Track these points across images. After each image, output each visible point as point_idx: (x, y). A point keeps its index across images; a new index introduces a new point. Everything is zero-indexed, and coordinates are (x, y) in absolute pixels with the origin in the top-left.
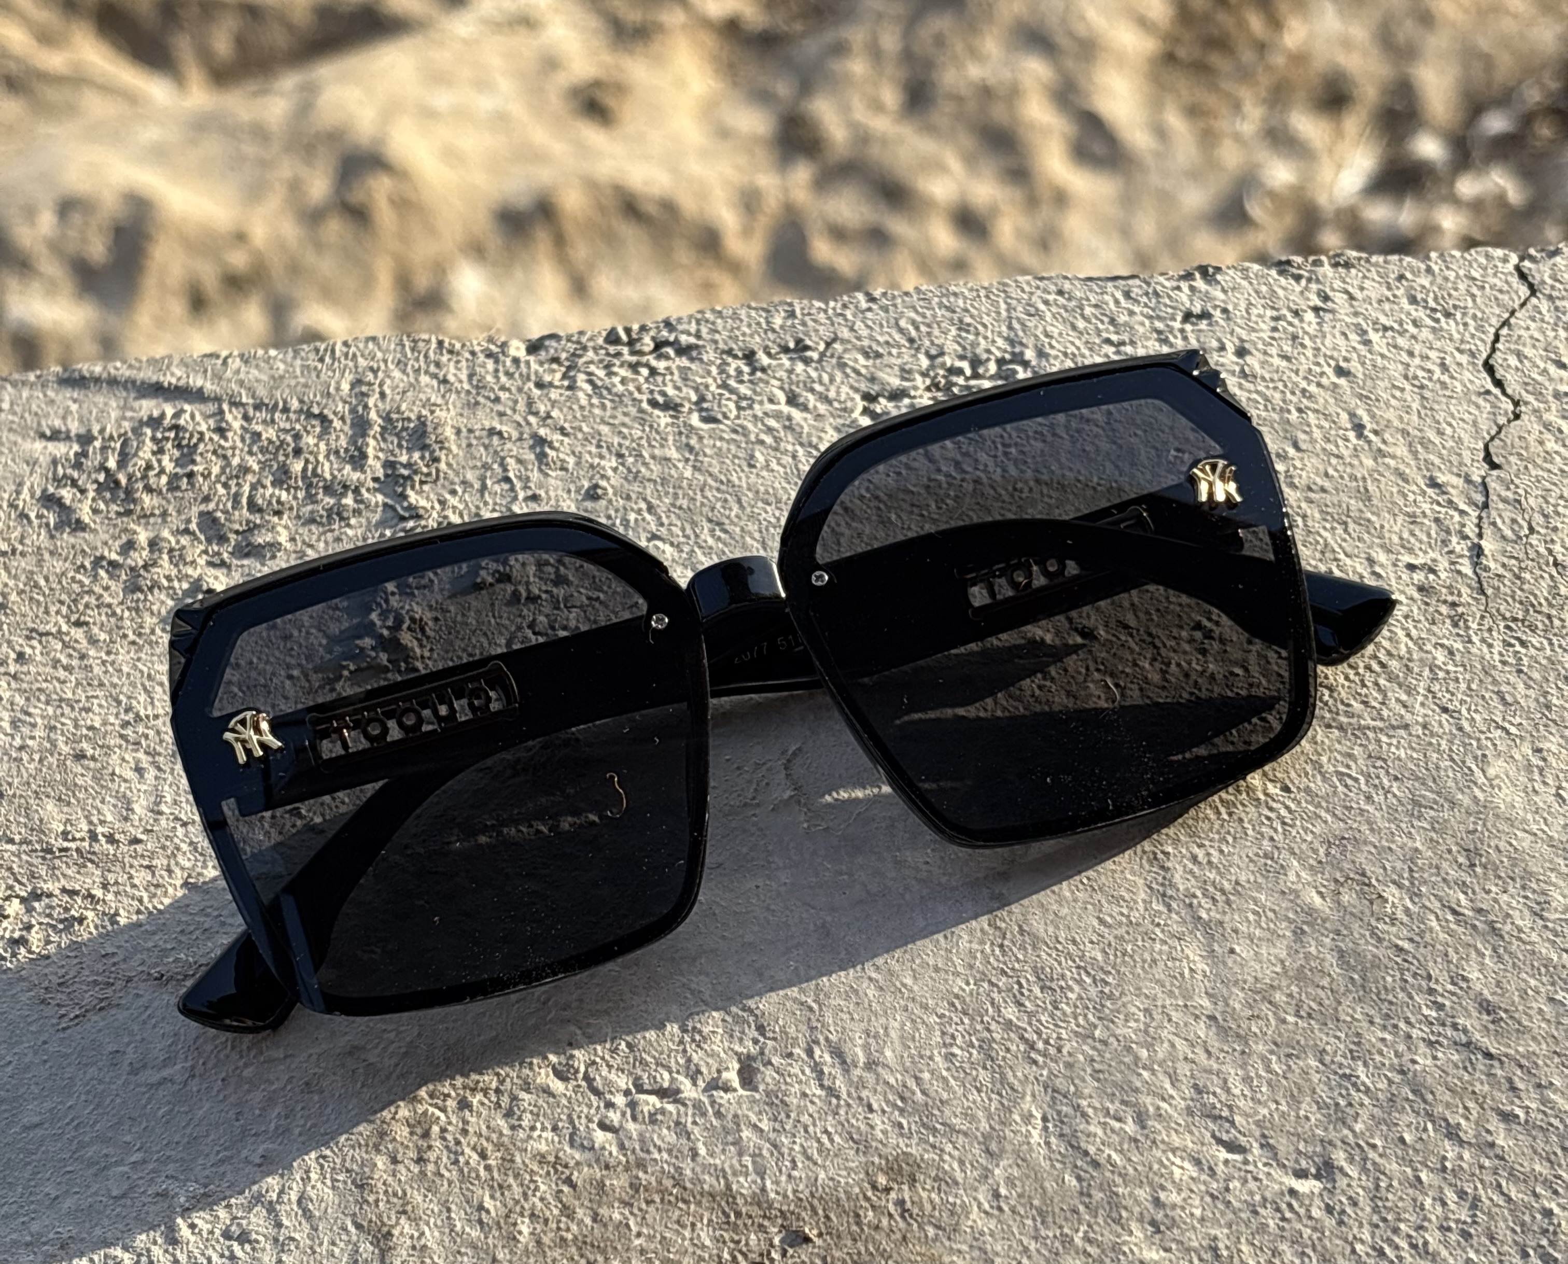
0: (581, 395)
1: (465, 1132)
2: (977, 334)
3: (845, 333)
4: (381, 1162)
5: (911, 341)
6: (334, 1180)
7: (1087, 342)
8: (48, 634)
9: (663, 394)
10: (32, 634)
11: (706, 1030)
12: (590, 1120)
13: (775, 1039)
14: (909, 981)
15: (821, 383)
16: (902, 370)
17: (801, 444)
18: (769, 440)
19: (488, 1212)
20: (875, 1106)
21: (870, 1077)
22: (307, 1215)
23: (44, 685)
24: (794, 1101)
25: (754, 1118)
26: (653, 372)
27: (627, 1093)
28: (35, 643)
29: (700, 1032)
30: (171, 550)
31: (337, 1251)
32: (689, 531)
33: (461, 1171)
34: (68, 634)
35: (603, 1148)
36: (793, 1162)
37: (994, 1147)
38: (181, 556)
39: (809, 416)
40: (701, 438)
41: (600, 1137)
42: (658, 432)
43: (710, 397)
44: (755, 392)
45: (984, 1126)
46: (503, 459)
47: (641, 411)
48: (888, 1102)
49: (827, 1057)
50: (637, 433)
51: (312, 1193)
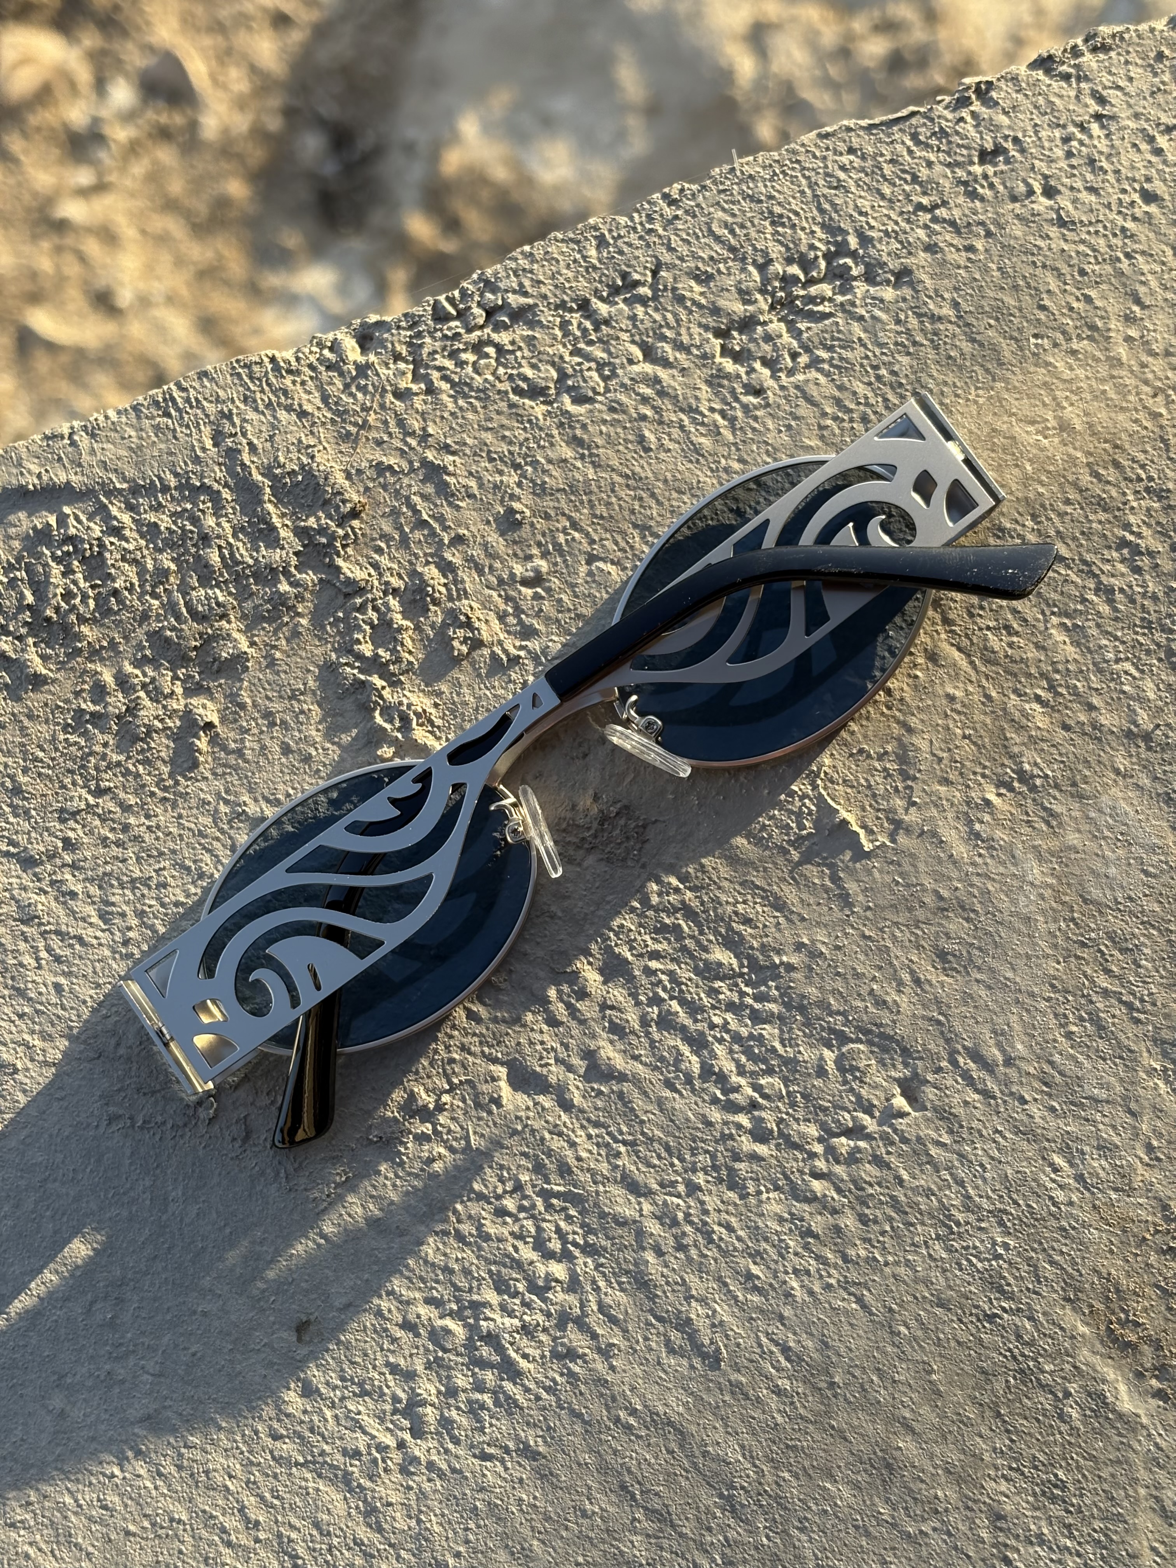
0: (444, 397)
1: (706, 1212)
2: (793, 226)
3: (666, 257)
4: (650, 1256)
5: (732, 249)
6: (620, 1283)
7: (902, 213)
8: (79, 812)
9: (525, 379)
10: (64, 815)
11: (862, 1065)
12: (802, 1172)
13: (921, 1058)
14: (1010, 974)
15: (668, 326)
16: (740, 291)
17: (682, 410)
18: (649, 413)
19: (758, 1278)
20: (1027, 1097)
21: (1012, 1072)
22: (613, 1320)
23: (108, 868)
24: (959, 1111)
25: (934, 1135)
26: (499, 348)
27: (820, 1140)
28: (71, 823)
29: (858, 1069)
30: (144, 686)
31: (653, 1345)
32: (623, 544)
33: (719, 1247)
34: (97, 805)
35: (825, 1196)
36: (982, 1165)
37: (1133, 1106)
38: (156, 688)
39: (675, 372)
40: (584, 427)
41: (817, 1186)
42: (541, 429)
43: (570, 371)
44: (610, 354)
45: (1119, 1089)
46: (408, 498)
47: (512, 406)
48: (1034, 1090)
49: (972, 1065)
50: (522, 435)
51: (608, 1300)
